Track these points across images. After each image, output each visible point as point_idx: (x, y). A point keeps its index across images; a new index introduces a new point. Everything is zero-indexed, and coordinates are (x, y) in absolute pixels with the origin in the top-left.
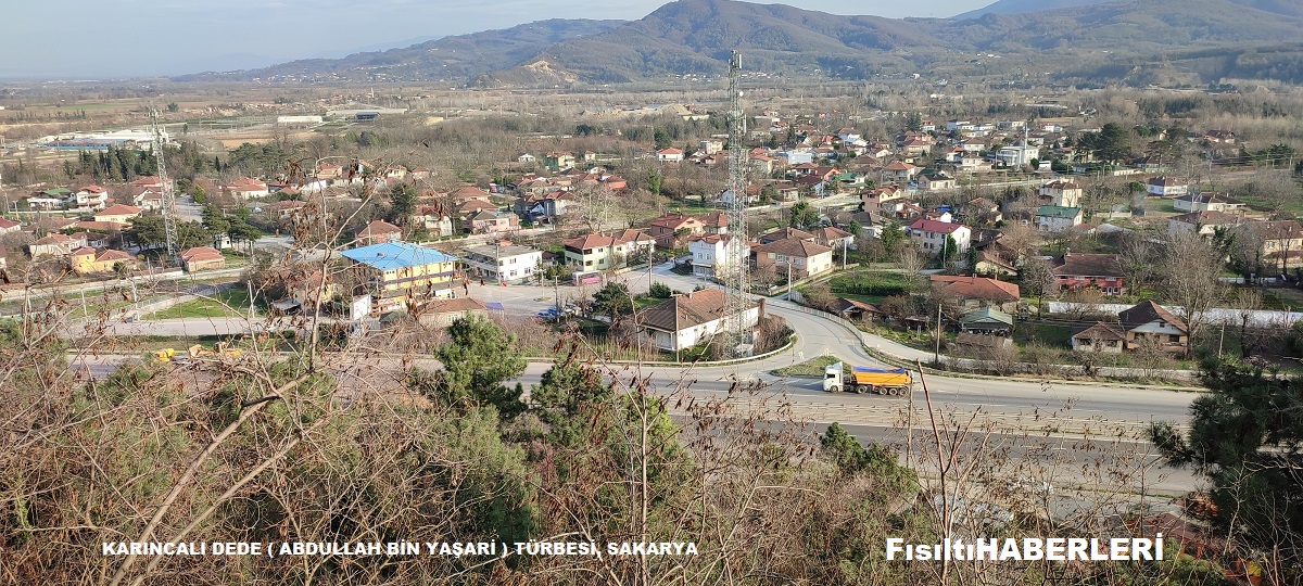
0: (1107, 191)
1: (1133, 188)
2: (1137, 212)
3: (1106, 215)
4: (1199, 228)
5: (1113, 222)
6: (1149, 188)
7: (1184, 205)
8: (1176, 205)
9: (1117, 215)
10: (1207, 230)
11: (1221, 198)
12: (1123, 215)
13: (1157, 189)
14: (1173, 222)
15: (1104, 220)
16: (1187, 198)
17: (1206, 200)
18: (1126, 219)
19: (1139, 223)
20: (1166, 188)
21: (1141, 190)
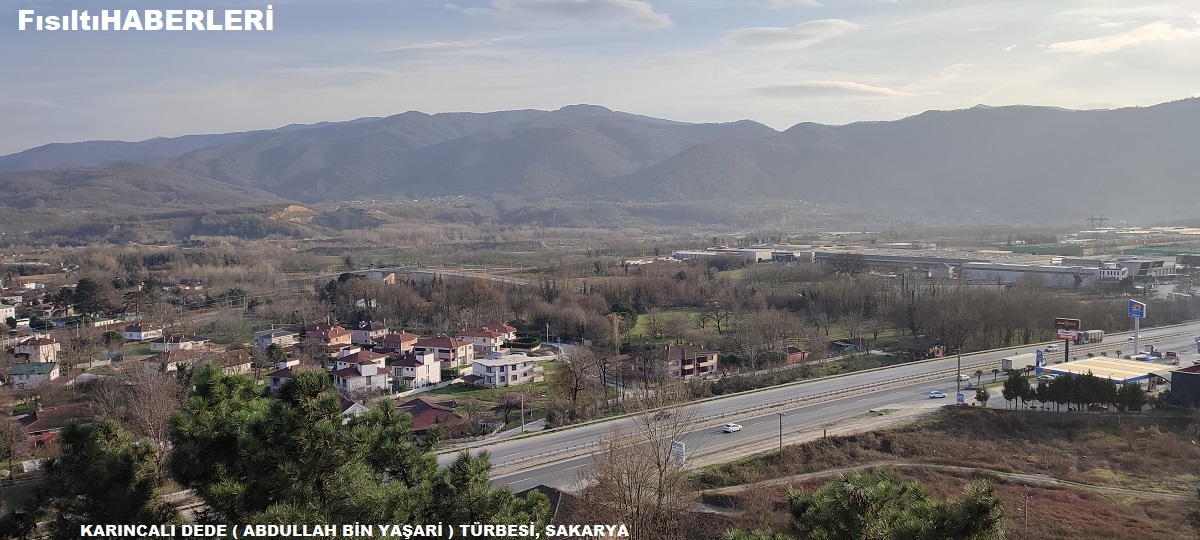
0: (84, 343)
1: (109, 337)
2: (117, 359)
3: (87, 365)
4: (164, 367)
5: (92, 371)
6: (127, 335)
7: (159, 347)
8: (152, 347)
9: (96, 363)
10: (171, 367)
11: (190, 338)
12: (102, 363)
13: (135, 335)
14: (147, 364)
15: (83, 371)
16: (160, 341)
17: (177, 340)
18: (106, 366)
19: (117, 369)
20: (143, 334)
21: (119, 338)
